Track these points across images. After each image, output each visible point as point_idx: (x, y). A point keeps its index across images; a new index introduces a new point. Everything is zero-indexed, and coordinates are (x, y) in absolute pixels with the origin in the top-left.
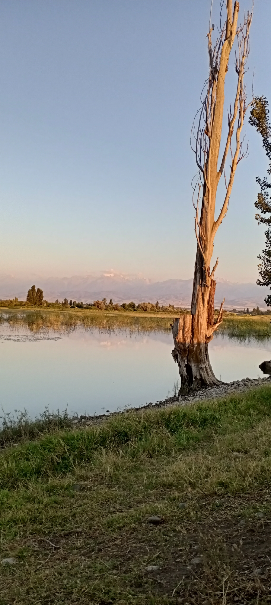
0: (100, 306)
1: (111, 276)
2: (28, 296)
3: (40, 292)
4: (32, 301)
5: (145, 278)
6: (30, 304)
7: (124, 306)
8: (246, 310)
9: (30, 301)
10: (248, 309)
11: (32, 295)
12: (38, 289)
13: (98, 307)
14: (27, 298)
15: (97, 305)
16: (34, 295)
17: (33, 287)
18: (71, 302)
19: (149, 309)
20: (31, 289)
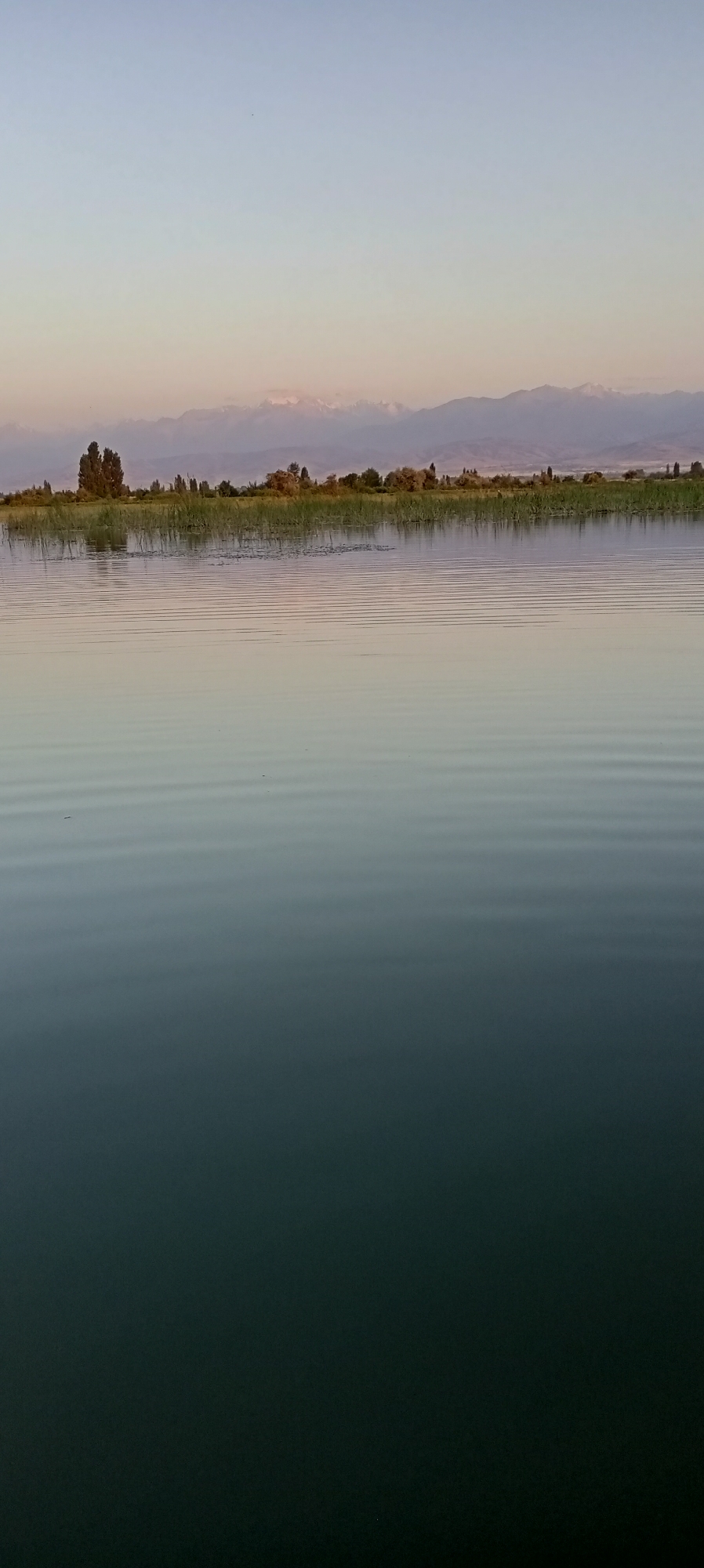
0: (285, 485)
1: (289, 403)
2: (80, 475)
3: (112, 459)
4: (95, 487)
5: (384, 402)
6: (89, 495)
7: (350, 480)
8: (672, 470)
9: (90, 488)
10: (677, 467)
11: (92, 470)
12: (106, 451)
13: (280, 488)
14: (80, 481)
15: (276, 483)
16: (98, 469)
17: (93, 447)
18: (193, 483)
19: (421, 485)
20: (87, 453)
